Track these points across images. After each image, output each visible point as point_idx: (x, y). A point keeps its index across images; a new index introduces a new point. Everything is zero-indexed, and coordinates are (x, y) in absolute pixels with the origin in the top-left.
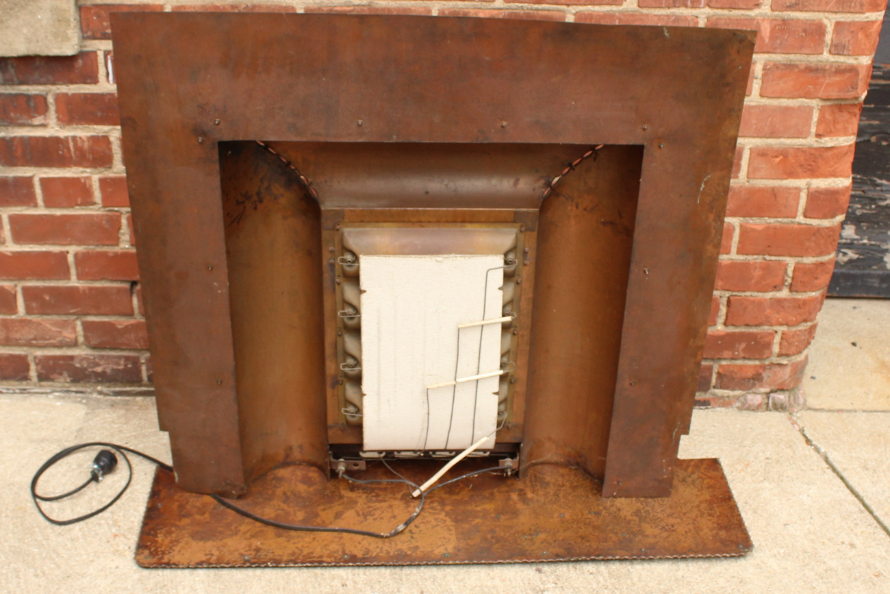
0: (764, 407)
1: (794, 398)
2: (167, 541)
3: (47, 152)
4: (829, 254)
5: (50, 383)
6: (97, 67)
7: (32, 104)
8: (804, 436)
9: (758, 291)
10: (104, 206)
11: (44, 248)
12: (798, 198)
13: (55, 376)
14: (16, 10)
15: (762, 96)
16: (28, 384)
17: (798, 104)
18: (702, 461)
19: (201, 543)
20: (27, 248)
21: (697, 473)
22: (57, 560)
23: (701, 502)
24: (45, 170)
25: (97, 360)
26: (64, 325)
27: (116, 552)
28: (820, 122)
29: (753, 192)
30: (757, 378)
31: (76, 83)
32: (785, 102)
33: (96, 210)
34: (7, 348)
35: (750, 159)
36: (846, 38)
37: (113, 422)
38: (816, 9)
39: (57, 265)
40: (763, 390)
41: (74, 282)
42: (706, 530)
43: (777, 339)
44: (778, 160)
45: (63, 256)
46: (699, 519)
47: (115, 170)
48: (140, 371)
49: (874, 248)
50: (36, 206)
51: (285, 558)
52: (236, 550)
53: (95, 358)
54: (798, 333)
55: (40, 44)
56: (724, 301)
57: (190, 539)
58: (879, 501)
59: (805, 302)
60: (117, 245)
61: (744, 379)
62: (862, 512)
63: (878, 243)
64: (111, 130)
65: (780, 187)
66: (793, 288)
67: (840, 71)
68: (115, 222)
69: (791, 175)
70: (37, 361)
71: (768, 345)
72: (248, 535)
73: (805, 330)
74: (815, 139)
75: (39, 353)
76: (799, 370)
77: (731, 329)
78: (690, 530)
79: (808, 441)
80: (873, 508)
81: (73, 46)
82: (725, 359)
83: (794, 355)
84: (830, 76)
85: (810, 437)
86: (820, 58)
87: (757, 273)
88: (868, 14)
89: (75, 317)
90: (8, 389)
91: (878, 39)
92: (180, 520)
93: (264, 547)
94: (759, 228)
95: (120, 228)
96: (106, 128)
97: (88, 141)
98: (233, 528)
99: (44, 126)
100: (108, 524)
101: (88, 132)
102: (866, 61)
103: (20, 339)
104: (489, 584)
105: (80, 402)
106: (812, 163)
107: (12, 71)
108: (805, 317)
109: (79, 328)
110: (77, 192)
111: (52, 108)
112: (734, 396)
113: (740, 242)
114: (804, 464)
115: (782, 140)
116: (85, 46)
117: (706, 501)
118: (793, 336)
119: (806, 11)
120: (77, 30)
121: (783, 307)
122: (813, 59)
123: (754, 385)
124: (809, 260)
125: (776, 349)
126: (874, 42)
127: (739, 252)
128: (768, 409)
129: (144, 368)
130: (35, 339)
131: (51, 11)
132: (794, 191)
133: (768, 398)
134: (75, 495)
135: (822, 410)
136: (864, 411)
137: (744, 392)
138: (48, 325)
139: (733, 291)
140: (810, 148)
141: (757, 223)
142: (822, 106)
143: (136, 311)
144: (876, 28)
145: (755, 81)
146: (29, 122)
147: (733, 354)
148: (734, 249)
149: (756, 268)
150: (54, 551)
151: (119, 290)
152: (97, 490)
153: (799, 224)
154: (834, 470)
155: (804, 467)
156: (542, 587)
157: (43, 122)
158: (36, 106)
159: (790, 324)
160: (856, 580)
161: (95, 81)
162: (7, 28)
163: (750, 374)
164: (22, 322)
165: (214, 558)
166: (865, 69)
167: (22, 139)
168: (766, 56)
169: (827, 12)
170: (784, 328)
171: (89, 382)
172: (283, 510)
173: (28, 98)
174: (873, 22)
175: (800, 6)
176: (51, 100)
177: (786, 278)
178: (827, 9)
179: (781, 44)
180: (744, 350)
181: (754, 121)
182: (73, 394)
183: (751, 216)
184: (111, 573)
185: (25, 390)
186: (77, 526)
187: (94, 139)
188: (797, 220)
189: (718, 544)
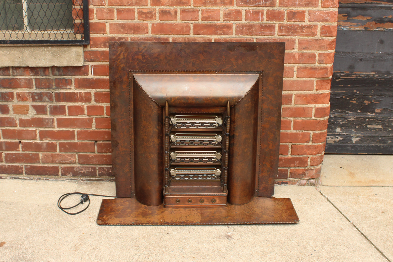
0: (307, 185)
1: (318, 182)
2: (107, 218)
3: (71, 97)
4: (324, 130)
5: (65, 177)
6: (88, 70)
7: (67, 82)
8: (321, 193)
9: (301, 143)
10: (88, 115)
11: (67, 129)
12: (312, 111)
13: (68, 174)
14: (65, 52)
15: (297, 77)
16: (58, 177)
17: (309, 80)
18: (284, 199)
19: (118, 219)
20: (61, 129)
21: (282, 202)
22: (71, 223)
23: (283, 209)
24: (70, 103)
25: (82, 168)
26: (72, 156)
27: (90, 222)
28: (317, 85)
29: (297, 109)
30: (303, 174)
31: (81, 75)
32: (305, 79)
33: (85, 117)
34: (52, 164)
35: (295, 98)
36: (323, 58)
37: (87, 188)
38: (312, 49)
39: (71, 135)
40: (306, 178)
41: (76, 141)
42: (284, 216)
43: (309, 160)
44: (304, 98)
45: (73, 132)
46: (282, 214)
47: (92, 103)
48: (96, 172)
49: (348, 135)
50: (66, 115)
51: (145, 223)
52: (130, 220)
53: (81, 168)
54: (316, 158)
55: (71, 63)
56: (290, 146)
57: (114, 218)
58: (345, 210)
59: (317, 147)
60: (91, 128)
61: (299, 174)
62: (338, 213)
63: (349, 134)
64: (91, 90)
65: (306, 107)
66: (313, 141)
67: (322, 69)
68: (91, 121)
69: (309, 103)
70: (62, 169)
71: (306, 162)
72: (133, 217)
73: (319, 157)
74: (315, 91)
75: (63, 166)
76: (319, 171)
77: (293, 156)
78: (279, 217)
79: (322, 194)
80: (342, 212)
81: (82, 63)
82: (292, 167)
83: (316, 166)
84: (319, 70)
85: (322, 193)
86: (315, 65)
87: (301, 136)
88: (329, 51)
89: (76, 153)
90: (51, 179)
91: (333, 58)
92: (111, 213)
93: (138, 220)
94: (300, 121)
95: (92, 122)
96: (90, 90)
97: (84, 94)
98: (128, 215)
99: (70, 89)
100: (87, 215)
101: (84, 91)
102: (330, 65)
103: (57, 161)
104: (212, 230)
105: (75, 183)
106: (315, 99)
107: (62, 71)
108: (318, 152)
109: (77, 157)
110: (80, 110)
111: (73, 83)
112: (296, 181)
113: (294, 126)
114: (319, 200)
115: (305, 91)
116: (85, 64)
117: (285, 209)
118: (315, 159)
119: (309, 50)
120: (83, 58)
121: (310, 148)
122: (313, 65)
123: (303, 177)
124: (317, 132)
125: (309, 163)
126: (332, 59)
127: (294, 129)
128: (308, 185)
129: (97, 171)
130: (61, 161)
131: (76, 52)
132: (310, 108)
133: (308, 181)
134: (76, 207)
135: (327, 186)
136: (342, 186)
137: (300, 179)
138: (66, 156)
139: (293, 143)
140: (314, 94)
141: (299, 119)
142: (317, 80)
143: (96, 151)
144: (332, 55)
145: (294, 72)
146: (66, 87)
147: (295, 165)
148: (292, 128)
149: (300, 135)
150: (70, 221)
151: (91, 143)
152: (83, 206)
153: (313, 119)
154: (330, 202)
155: (319, 201)
156: (229, 231)
157: (70, 87)
158: (69, 82)
159: (313, 154)
160: (334, 230)
161: (88, 75)
162: (62, 57)
163: (301, 173)
164: (58, 155)
165: (122, 222)
166: (330, 68)
167: (63, 93)
168: (297, 64)
169: (316, 50)
170: (311, 156)
171: (79, 176)
172: (144, 210)
173: (66, 80)
174: (331, 53)
175: (307, 48)
176: (73, 80)
177: (310, 138)
178: (316, 49)
179: (302, 60)
180: (298, 164)
181: (295, 86)
182: (73, 180)
183: (297, 117)
184: (89, 227)
185: (57, 179)
186: (77, 215)
187: (86, 93)
188: (312, 118)
189: (288, 220)
